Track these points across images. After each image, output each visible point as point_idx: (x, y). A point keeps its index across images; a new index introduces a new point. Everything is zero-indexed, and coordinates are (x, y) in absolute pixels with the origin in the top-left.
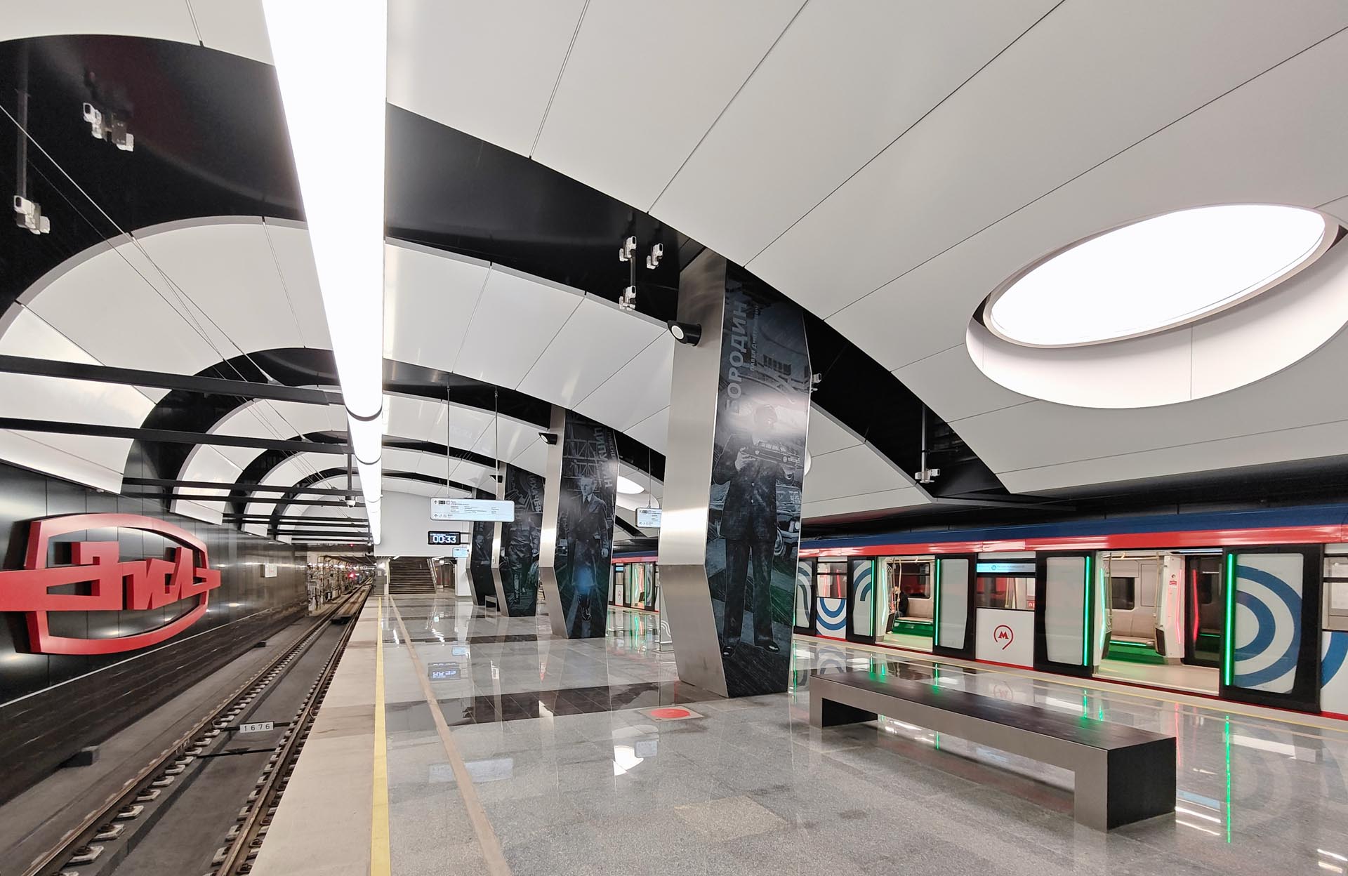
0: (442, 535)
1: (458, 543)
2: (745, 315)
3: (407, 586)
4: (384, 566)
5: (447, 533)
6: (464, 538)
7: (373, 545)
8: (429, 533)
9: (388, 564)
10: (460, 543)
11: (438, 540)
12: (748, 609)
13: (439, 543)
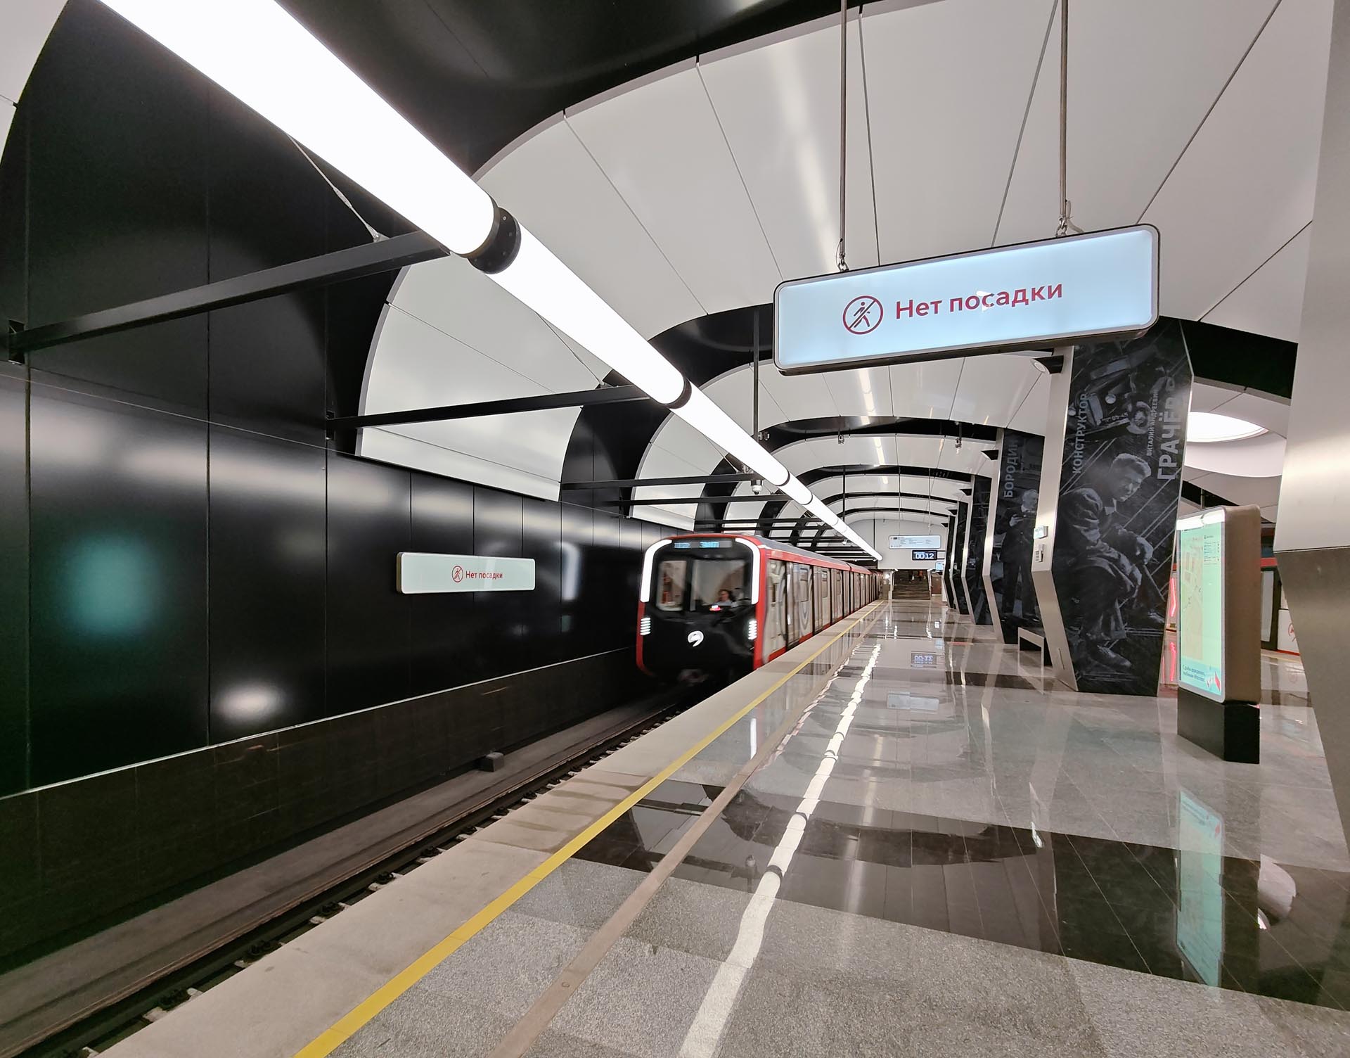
0: (923, 553)
1: (936, 558)
2: (1016, 446)
3: (907, 594)
4: (888, 576)
5: (926, 551)
6: (940, 555)
7: (877, 561)
8: (913, 551)
9: (891, 575)
10: (937, 559)
11: (920, 557)
12: (1018, 598)
13: (920, 559)
